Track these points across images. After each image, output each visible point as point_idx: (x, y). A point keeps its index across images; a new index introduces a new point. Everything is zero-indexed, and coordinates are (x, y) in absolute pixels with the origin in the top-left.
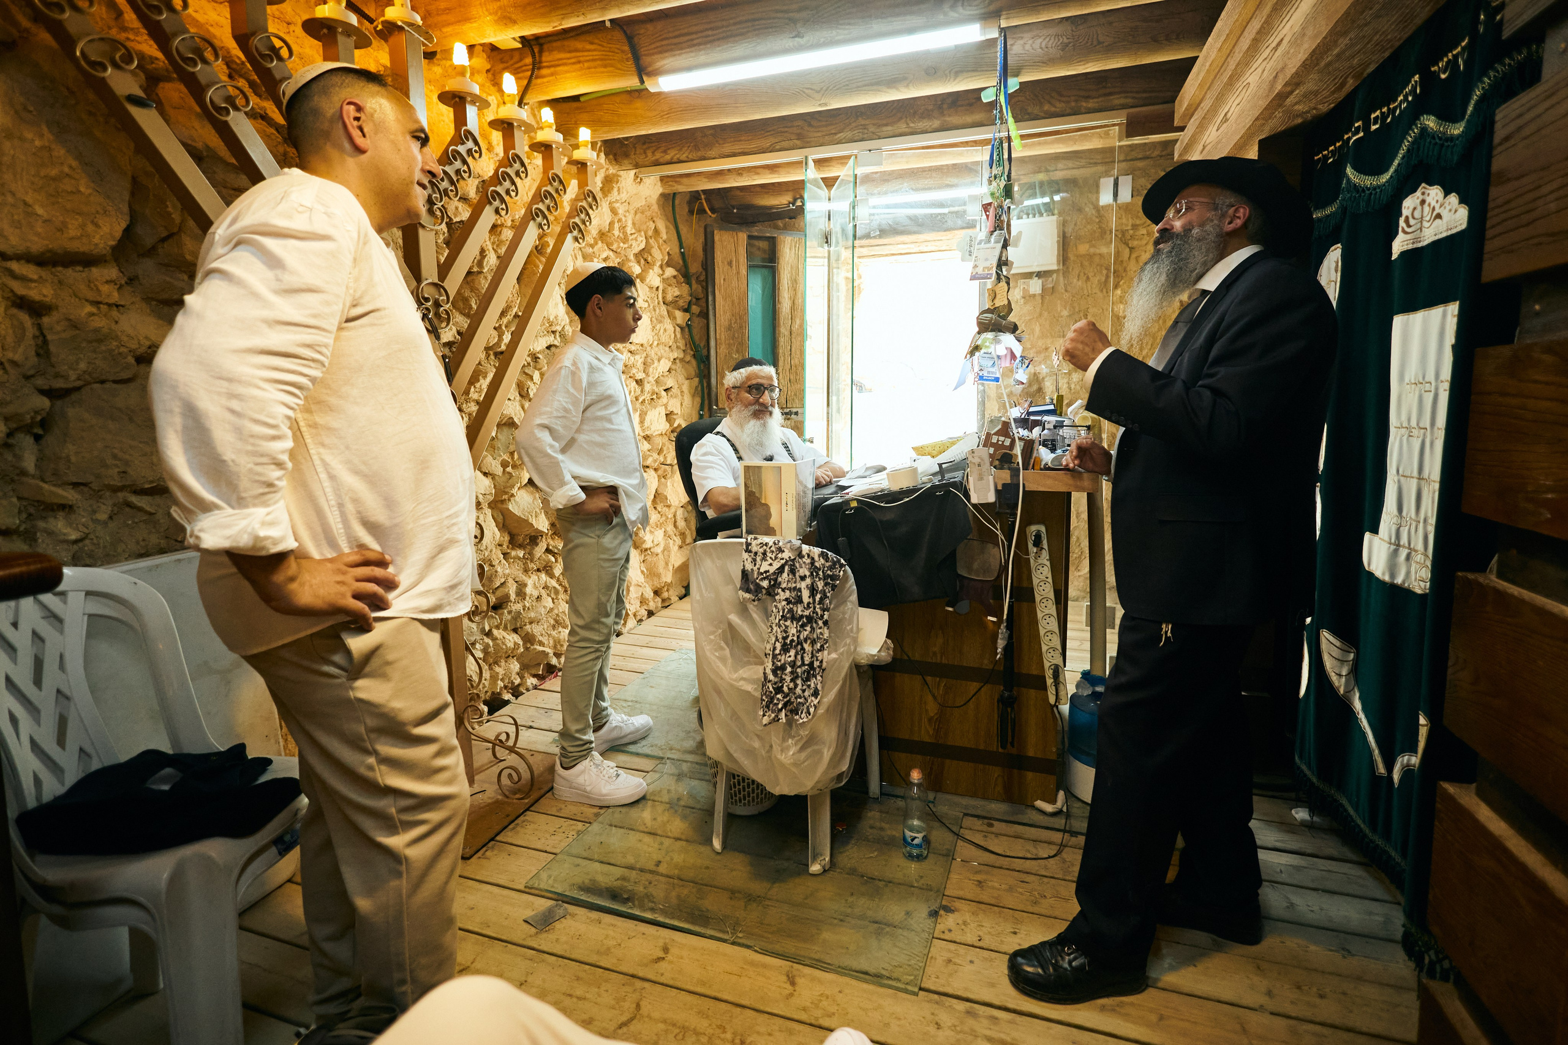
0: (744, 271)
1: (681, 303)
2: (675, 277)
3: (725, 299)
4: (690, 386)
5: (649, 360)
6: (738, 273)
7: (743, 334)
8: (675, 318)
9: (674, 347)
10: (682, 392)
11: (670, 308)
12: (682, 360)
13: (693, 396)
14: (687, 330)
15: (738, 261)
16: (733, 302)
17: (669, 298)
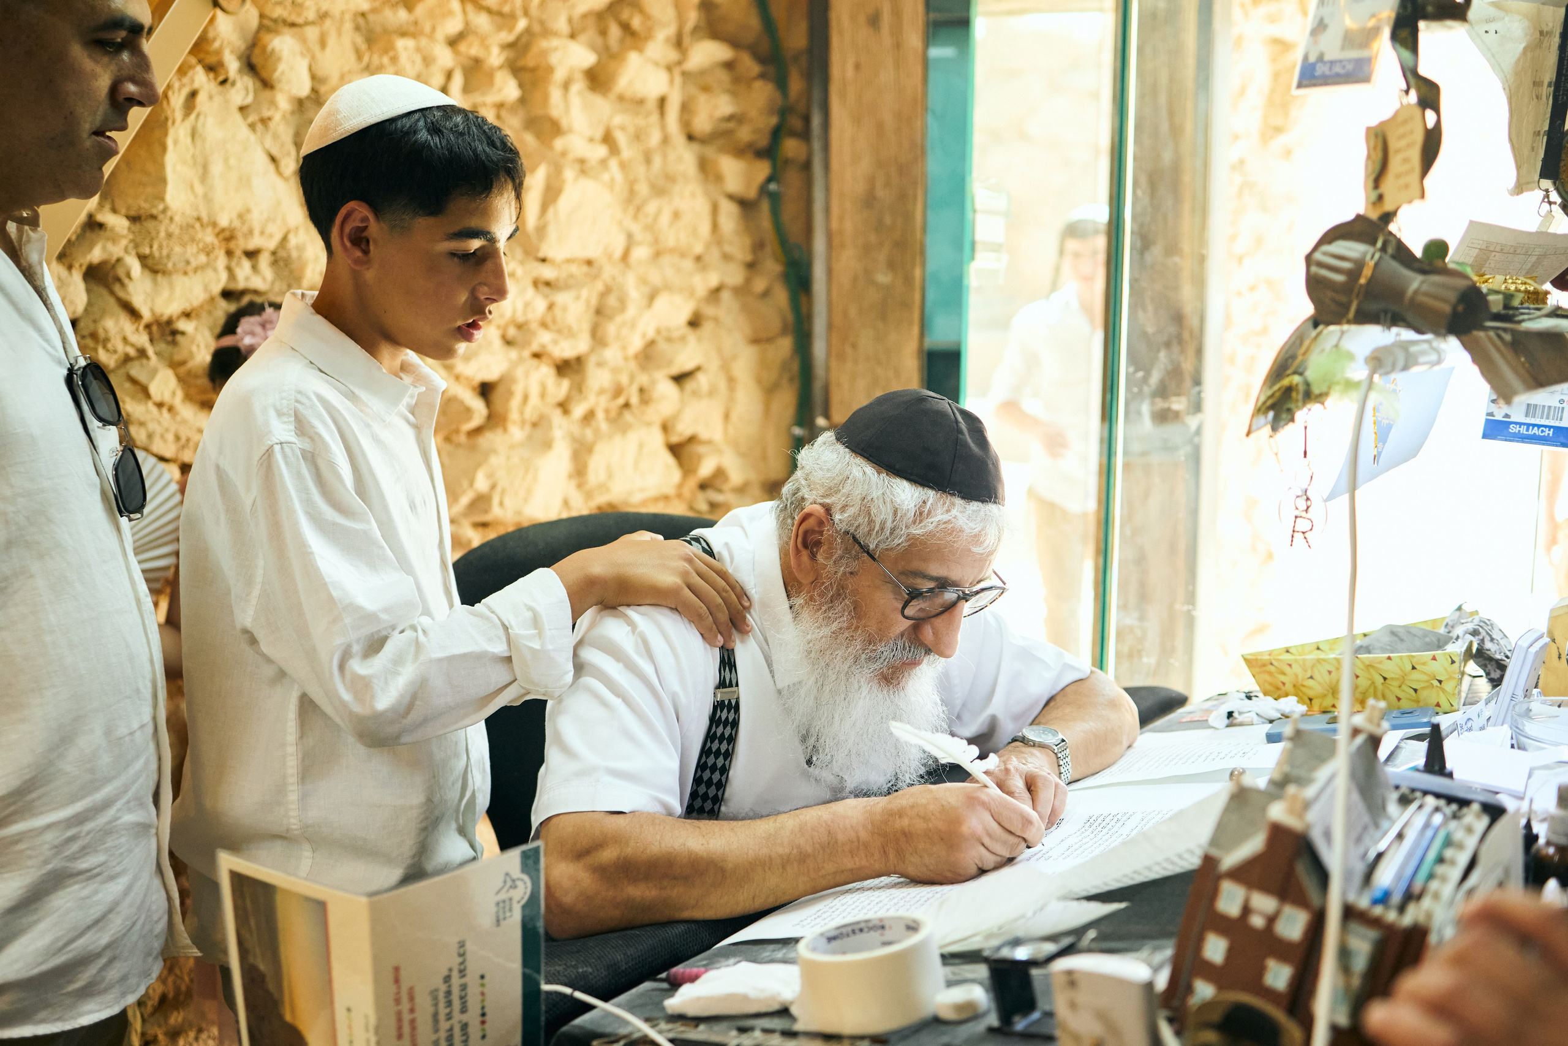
0: (914, 39)
1: (745, 134)
2: (729, 65)
3: (857, 120)
4: (763, 363)
5: (612, 301)
6: (898, 46)
7: (908, 217)
8: (719, 178)
9: (715, 254)
10: (731, 380)
11: (710, 152)
12: (741, 291)
13: (770, 391)
14: (765, 206)
15: (897, 13)
16: (880, 126)
17: (702, 123)
